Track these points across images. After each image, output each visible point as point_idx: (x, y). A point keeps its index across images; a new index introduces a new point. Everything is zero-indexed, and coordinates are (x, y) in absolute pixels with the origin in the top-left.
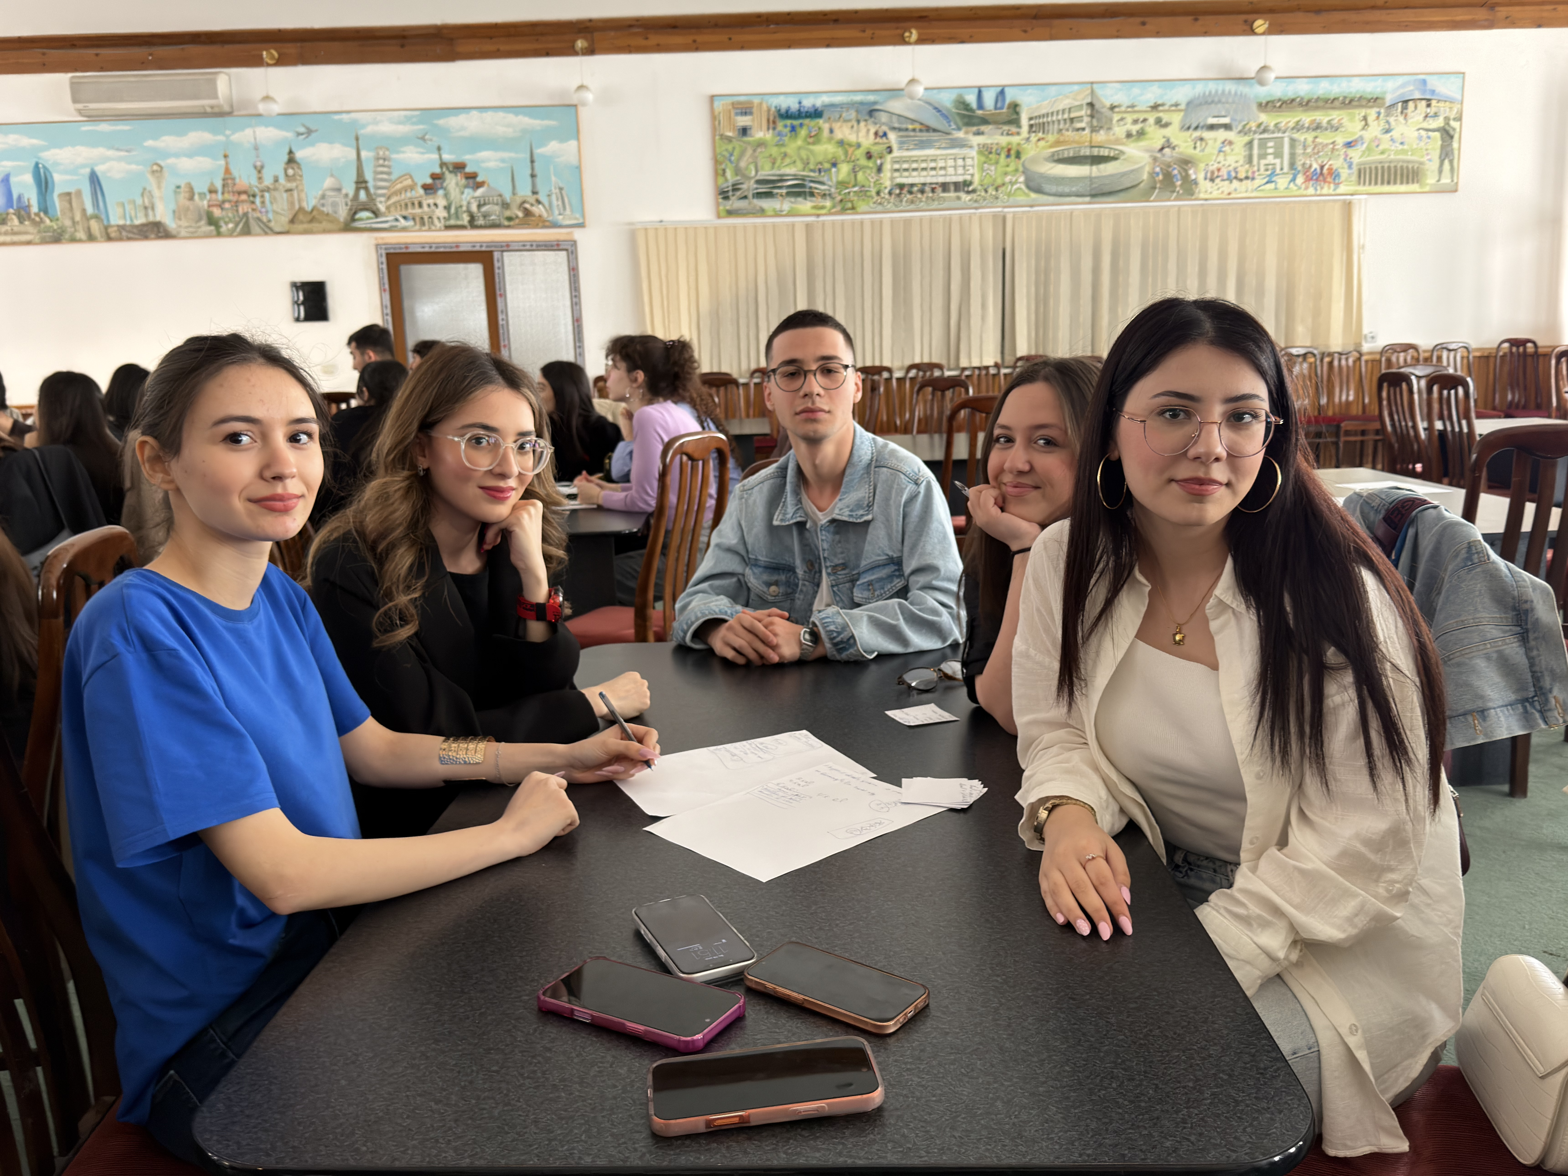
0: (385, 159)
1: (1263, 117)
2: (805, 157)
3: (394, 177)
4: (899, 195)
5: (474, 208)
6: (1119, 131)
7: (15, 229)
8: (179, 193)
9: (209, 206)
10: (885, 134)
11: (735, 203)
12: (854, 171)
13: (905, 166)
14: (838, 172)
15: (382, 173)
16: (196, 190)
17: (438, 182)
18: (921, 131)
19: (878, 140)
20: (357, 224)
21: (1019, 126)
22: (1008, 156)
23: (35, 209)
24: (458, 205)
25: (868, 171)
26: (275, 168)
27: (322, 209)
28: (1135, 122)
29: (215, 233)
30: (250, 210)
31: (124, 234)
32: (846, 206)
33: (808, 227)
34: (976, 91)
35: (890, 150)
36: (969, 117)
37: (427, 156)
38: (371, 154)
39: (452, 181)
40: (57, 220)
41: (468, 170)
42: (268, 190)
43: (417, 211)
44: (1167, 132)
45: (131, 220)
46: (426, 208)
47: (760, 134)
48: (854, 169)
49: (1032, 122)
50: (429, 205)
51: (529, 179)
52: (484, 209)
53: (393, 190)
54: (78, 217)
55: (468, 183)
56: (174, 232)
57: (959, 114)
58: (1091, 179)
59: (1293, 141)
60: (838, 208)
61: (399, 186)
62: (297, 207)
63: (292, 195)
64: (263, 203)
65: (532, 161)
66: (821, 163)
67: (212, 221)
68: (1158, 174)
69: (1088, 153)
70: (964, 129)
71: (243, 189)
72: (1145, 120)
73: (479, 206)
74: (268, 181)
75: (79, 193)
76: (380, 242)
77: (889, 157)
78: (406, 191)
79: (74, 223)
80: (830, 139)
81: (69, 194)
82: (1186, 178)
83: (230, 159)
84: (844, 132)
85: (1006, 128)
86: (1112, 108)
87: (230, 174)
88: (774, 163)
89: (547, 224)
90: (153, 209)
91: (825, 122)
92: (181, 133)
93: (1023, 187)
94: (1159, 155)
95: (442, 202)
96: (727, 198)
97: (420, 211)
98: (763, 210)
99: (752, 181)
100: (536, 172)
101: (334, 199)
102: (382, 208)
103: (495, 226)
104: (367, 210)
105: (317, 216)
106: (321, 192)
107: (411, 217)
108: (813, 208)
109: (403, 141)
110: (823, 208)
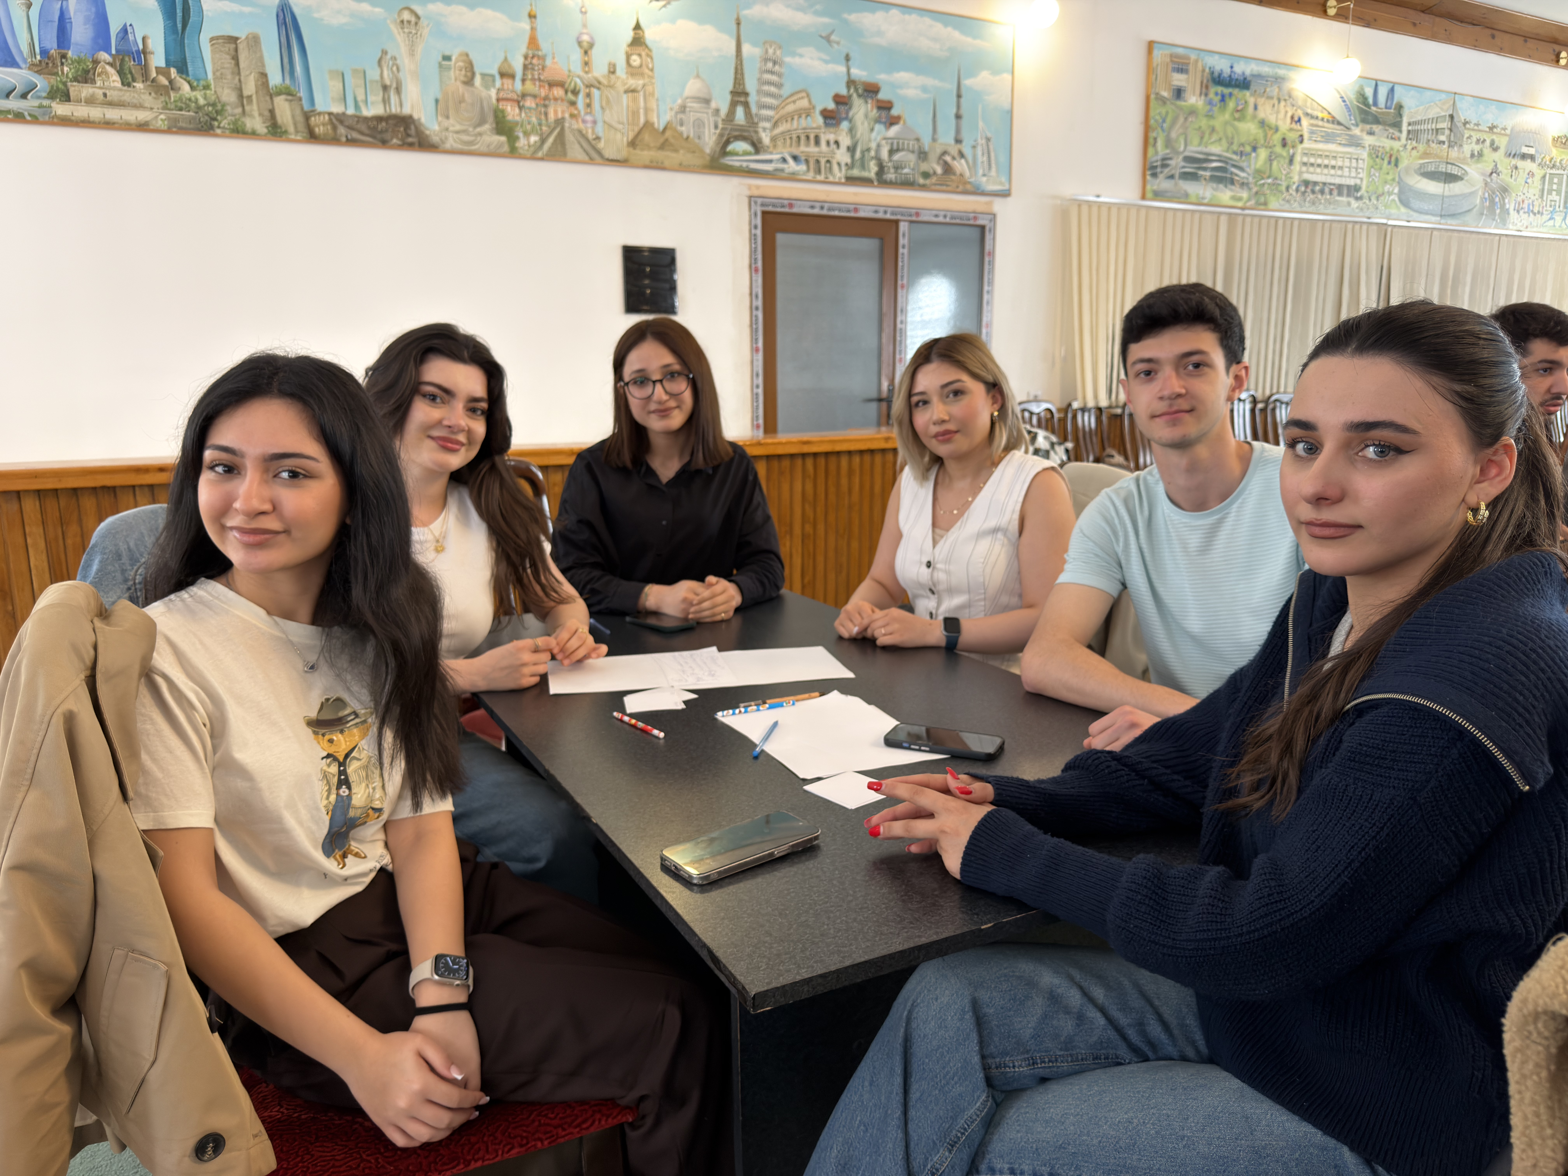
0: (775, 63)
2: (1230, 135)
3: (786, 91)
4: (1304, 193)
5: (884, 154)
6: (1467, 149)
7: (112, 95)
8: (449, 68)
9: (498, 100)
10: (1299, 120)
11: (1162, 183)
12: (1270, 160)
13: (1312, 160)
14: (1257, 157)
15: (770, 83)
16: (478, 70)
17: (842, 108)
18: (1328, 121)
19: (1294, 126)
20: (729, 161)
21: (1400, 131)
22: (1389, 163)
23: (158, 59)
24: (865, 147)
25: (1282, 161)
26: (612, 50)
27: (679, 128)
28: (1478, 141)
29: (506, 148)
30: (567, 115)
31: (342, 130)
32: (1261, 201)
33: (1231, 221)
34: (1374, 82)
35: (1302, 139)
36: (1366, 113)
38: (756, 51)
39: (861, 110)
40: (207, 87)
41: (881, 96)
43: (812, 149)
44: (1496, 156)
45: (357, 106)
46: (823, 147)
47: (1193, 100)
48: (1270, 156)
49: (1410, 128)
50: (828, 143)
51: (953, 121)
52: (897, 157)
53: (783, 112)
54: (250, 88)
55: (880, 117)
56: (435, 139)
57: (1358, 107)
58: (1443, 197)
60: (1252, 203)
61: (790, 108)
62: (642, 120)
63: (635, 100)
64: (589, 106)
65: (959, 96)
66: (1243, 145)
67: (503, 127)
68: (1486, 199)
69: (1444, 170)
70: (1361, 125)
71: (558, 78)
72: (1484, 141)
73: (891, 152)
75: (254, 41)
76: (756, 193)
77: (1300, 147)
78: (800, 116)
79: (242, 99)
80: (1254, 118)
81: (234, 40)
82: (1503, 206)
83: (538, 23)
84: (1266, 110)
85: (1390, 130)
86: (1466, 123)
87: (538, 48)
88: (1202, 138)
89: (969, 187)
90: (398, 90)
91: (1251, 95)
93: (1397, 199)
94: (1489, 180)
95: (846, 141)
96: (1154, 175)
97: (816, 149)
98: (1187, 195)
99: (1181, 157)
100: (963, 112)
101: (699, 115)
102: (766, 139)
103: (907, 184)
104: (744, 138)
105: (672, 140)
106: (679, 101)
107: (803, 158)
108: (1233, 198)
109: (800, 38)
110: (1240, 199)
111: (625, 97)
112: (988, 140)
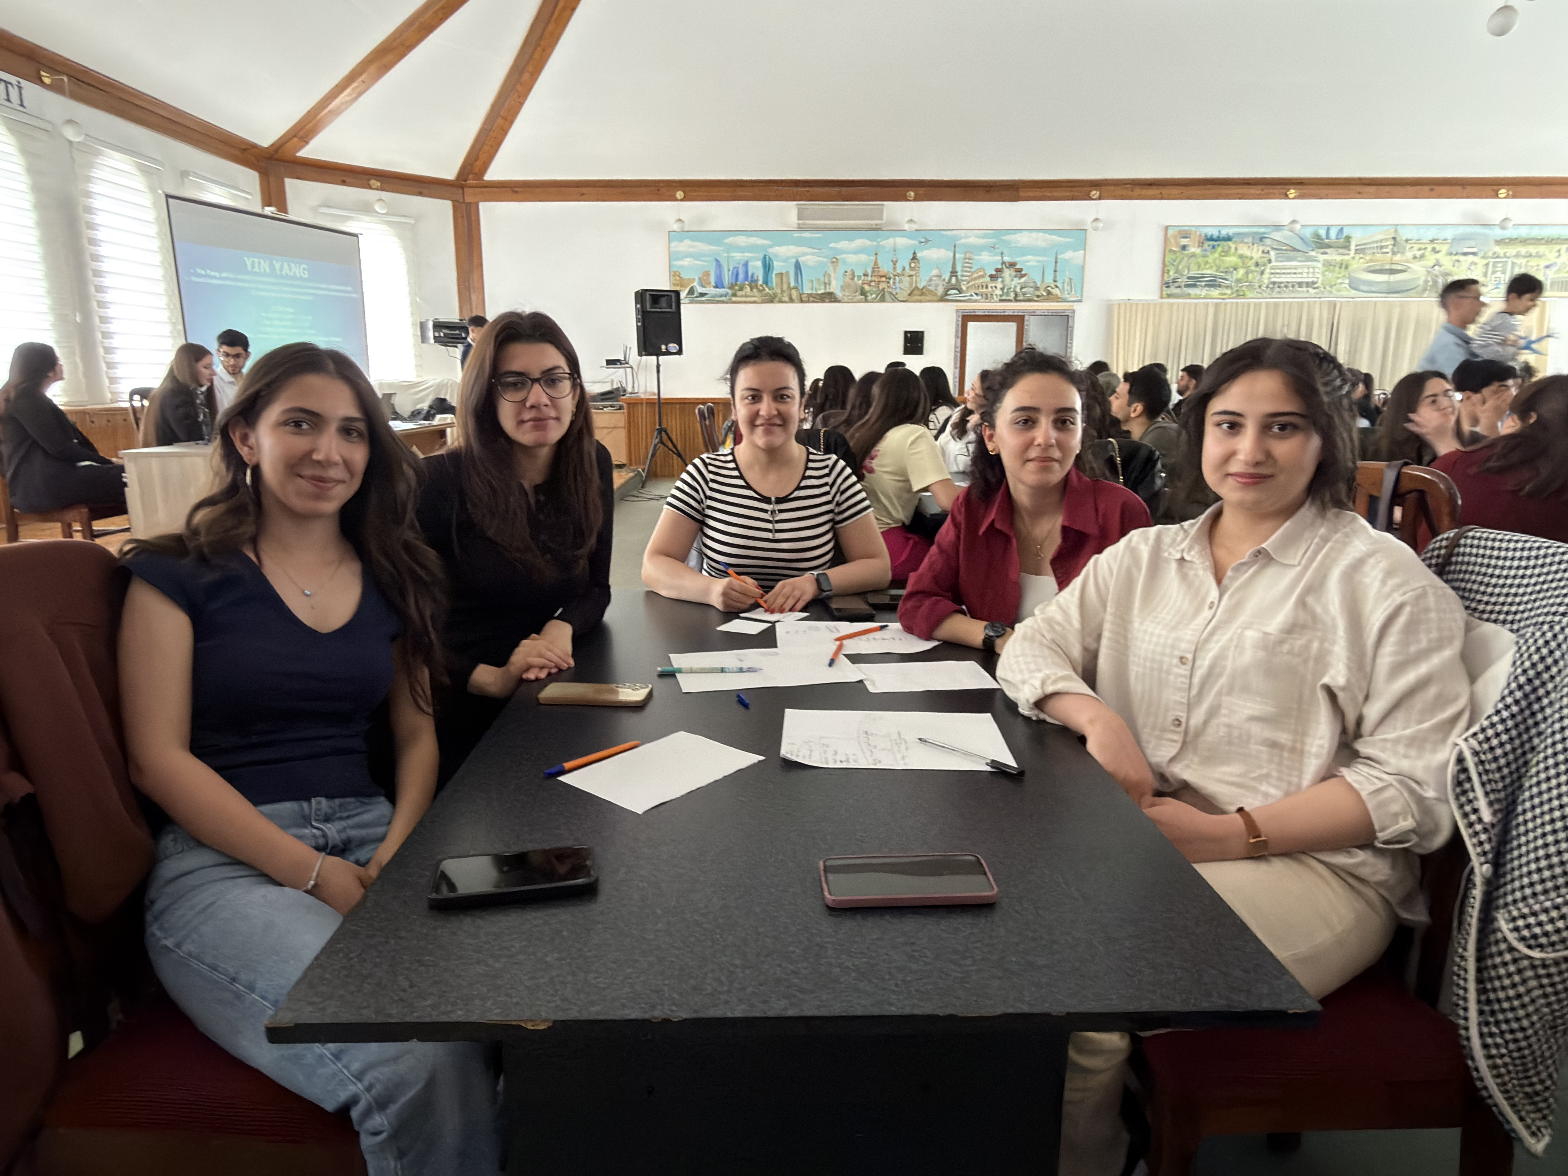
0: (969, 259)
1: (1497, 249)
2: (1218, 264)
3: (973, 270)
4: (1272, 289)
5: (1018, 290)
6: (1409, 255)
7: (748, 294)
9: (862, 284)
10: (1268, 252)
11: (1173, 290)
12: (1247, 273)
13: (1278, 271)
14: (1238, 273)
15: (967, 267)
16: (856, 274)
17: (999, 273)
18: (1290, 251)
19: (1264, 255)
21: (1349, 250)
22: (1341, 267)
23: (760, 282)
25: (1255, 274)
26: (904, 262)
27: (929, 287)
28: (1420, 249)
29: (864, 300)
30: (886, 287)
31: (811, 299)
32: (1240, 295)
33: (1217, 305)
34: (1326, 228)
35: (1270, 261)
36: (1320, 243)
37: (995, 258)
38: (962, 256)
39: (1007, 273)
40: (773, 289)
41: (1018, 267)
42: (898, 275)
43: (985, 290)
44: (1438, 256)
45: (816, 290)
46: (990, 289)
47: (1194, 250)
49: (1358, 247)
50: (992, 287)
51: (1052, 273)
52: (1023, 290)
53: (972, 277)
55: (1016, 275)
57: (1314, 241)
58: (1388, 283)
59: (1513, 264)
60: (1235, 295)
61: (975, 275)
62: (914, 286)
63: (912, 279)
64: (894, 283)
65: (1056, 262)
66: (1227, 268)
67: (863, 293)
68: (1429, 281)
70: (1316, 250)
71: (883, 274)
72: (1426, 248)
73: (1021, 289)
74: (899, 269)
75: (788, 273)
76: (959, 308)
77: (1269, 266)
78: (980, 278)
79: (783, 291)
80: (1234, 254)
81: (782, 274)
83: (878, 257)
84: (1244, 250)
85: (1341, 251)
86: (1407, 241)
87: (877, 265)
88: (1199, 267)
89: (1060, 299)
91: (1233, 244)
92: (851, 240)
93: (1347, 286)
94: (1431, 270)
95: (1000, 286)
96: (1168, 287)
97: (987, 290)
98: (1189, 295)
99: (1185, 277)
100: (1057, 269)
101: (937, 282)
102: (964, 288)
103: (1029, 300)
104: (955, 289)
105: (926, 292)
106: (929, 278)
107: (980, 294)
108: (1220, 294)
109: (982, 248)
110: (1225, 294)
112: (1071, 279)
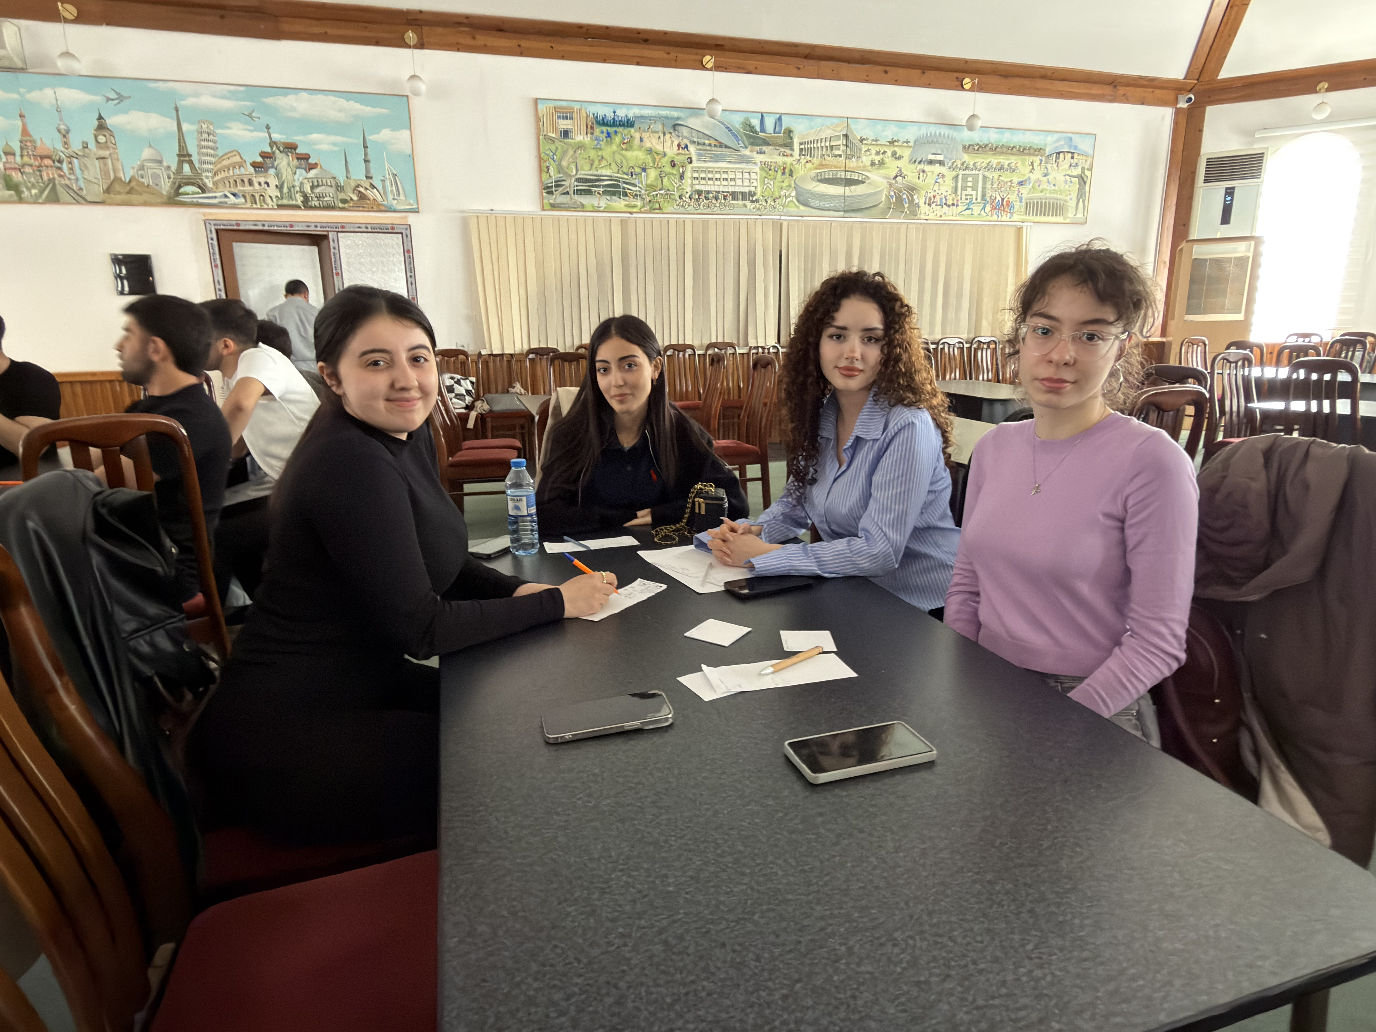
0: (209, 134)
1: (966, 157)
2: (619, 162)
3: (220, 153)
4: (697, 200)
5: (307, 189)
6: (866, 160)
9: (5, 169)
10: (686, 147)
11: (558, 198)
12: (661, 177)
13: (703, 175)
14: (647, 176)
15: (207, 147)
17: (268, 161)
18: (715, 146)
19: (681, 151)
20: (181, 198)
21: (793, 150)
22: (783, 174)
25: (673, 178)
26: (83, 133)
27: (141, 180)
28: (878, 153)
29: (16, 198)
30: (56, 176)
32: (654, 206)
33: (623, 222)
34: (760, 116)
35: (690, 161)
36: (754, 137)
37: (255, 134)
38: (194, 128)
39: (283, 161)
42: (77, 156)
43: (248, 188)
44: (900, 163)
46: (256, 186)
47: (579, 137)
48: (660, 175)
49: (802, 147)
50: (260, 184)
51: (363, 164)
52: (317, 190)
53: (220, 165)
57: (746, 134)
58: (844, 197)
59: (984, 177)
60: (647, 208)
61: (226, 163)
62: (112, 176)
63: (105, 164)
64: (71, 170)
65: (365, 147)
66: (632, 168)
67: (10, 185)
68: (892, 197)
69: (843, 176)
70: (750, 147)
71: (46, 153)
72: (885, 152)
73: (313, 187)
74: (76, 146)
76: (209, 217)
77: (689, 166)
78: (234, 167)
80: (641, 147)
82: (911, 202)
83: (28, 120)
84: (652, 142)
85: (782, 150)
86: (862, 140)
87: (29, 135)
88: (592, 165)
89: (383, 208)
91: (636, 131)
93: (795, 200)
94: (893, 182)
96: (550, 193)
97: (251, 188)
98: (583, 205)
99: (573, 179)
100: (369, 158)
101: (155, 171)
102: (210, 184)
103: (329, 207)
104: (193, 184)
105: (136, 188)
106: (139, 163)
107: (240, 195)
108: (626, 206)
109: (226, 117)
110: (635, 206)
111: (97, 161)
112: (395, 175)
